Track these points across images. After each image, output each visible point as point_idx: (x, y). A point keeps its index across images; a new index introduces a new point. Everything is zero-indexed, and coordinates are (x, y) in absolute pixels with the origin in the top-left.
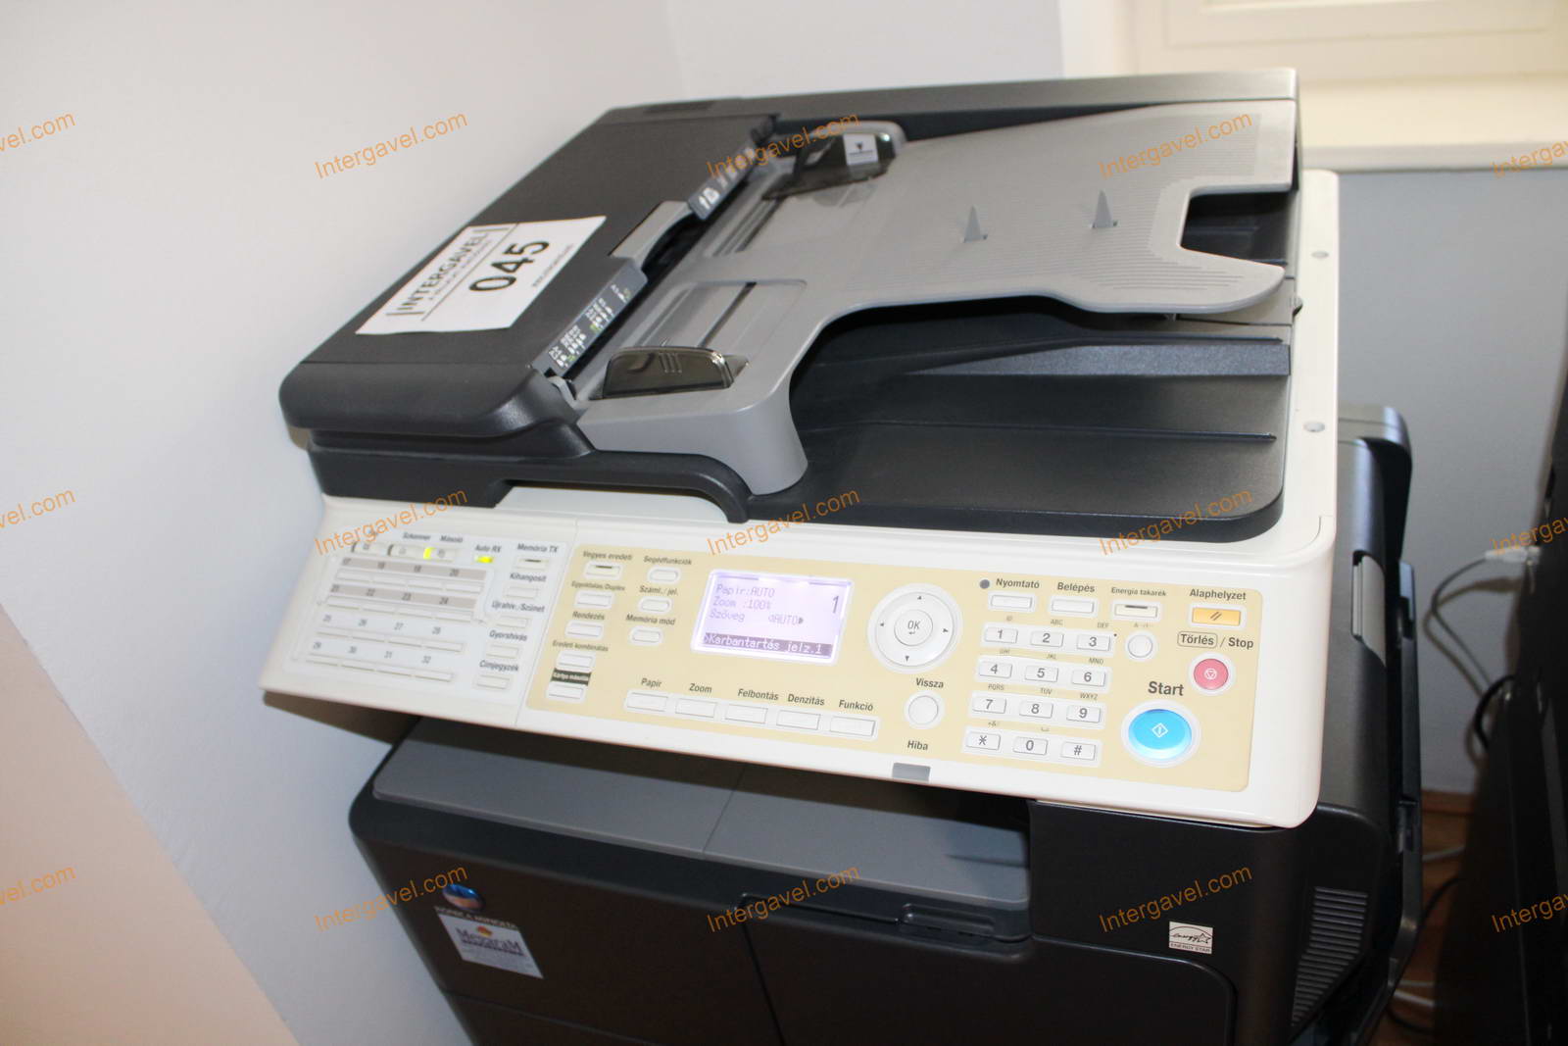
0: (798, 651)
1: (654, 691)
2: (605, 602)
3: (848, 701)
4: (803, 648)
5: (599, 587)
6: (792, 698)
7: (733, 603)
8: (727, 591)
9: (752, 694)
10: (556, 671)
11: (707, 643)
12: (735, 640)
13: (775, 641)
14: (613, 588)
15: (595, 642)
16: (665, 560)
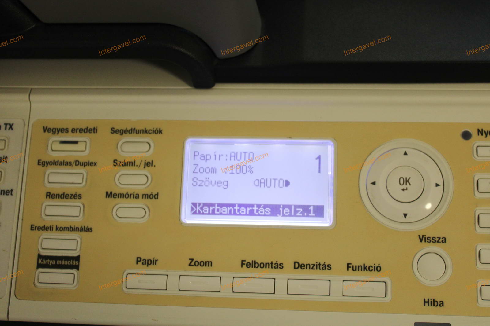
0: (290, 215)
1: (152, 269)
2: (78, 179)
3: (355, 263)
4: (296, 212)
5: (68, 164)
6: (298, 266)
7: (213, 170)
8: (205, 158)
9: (254, 265)
10: (40, 256)
11: (195, 213)
12: (224, 208)
13: (265, 206)
14: (84, 164)
15: (78, 222)
16: (133, 131)
